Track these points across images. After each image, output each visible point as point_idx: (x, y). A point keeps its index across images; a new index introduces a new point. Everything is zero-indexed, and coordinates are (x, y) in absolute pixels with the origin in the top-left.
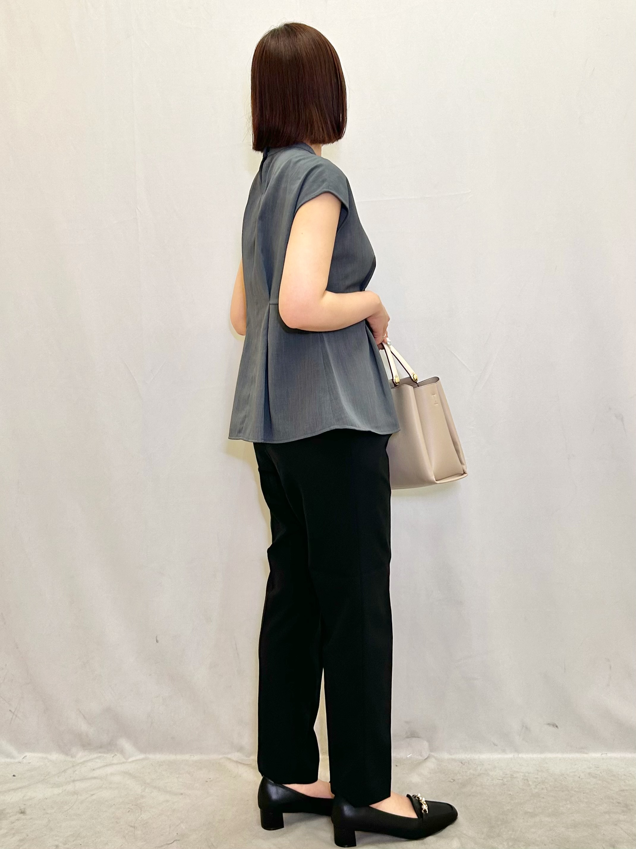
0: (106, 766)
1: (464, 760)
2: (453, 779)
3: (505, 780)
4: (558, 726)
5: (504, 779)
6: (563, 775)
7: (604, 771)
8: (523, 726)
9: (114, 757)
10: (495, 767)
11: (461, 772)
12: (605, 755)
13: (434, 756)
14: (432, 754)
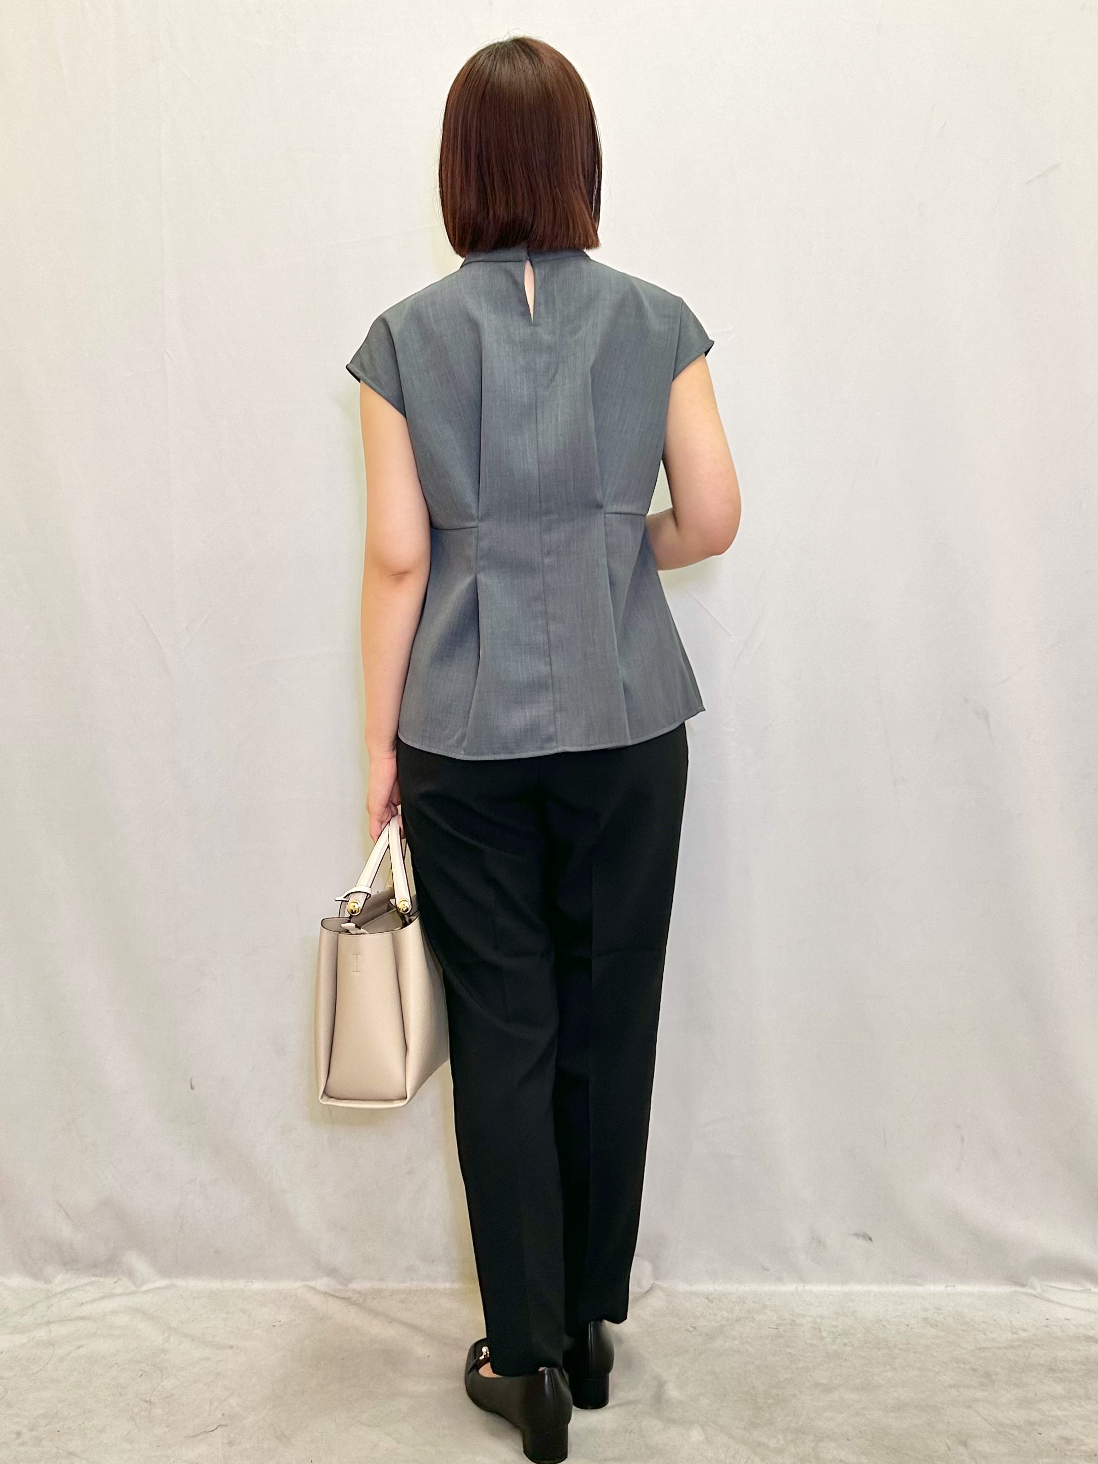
0: (103, 1298)
1: (711, 1294)
2: (692, 1327)
3: (781, 1329)
4: (873, 1239)
5: (778, 1327)
6: (881, 1321)
7: (949, 1316)
8: (813, 1238)
9: (117, 1283)
10: (765, 1307)
11: (708, 1314)
12: (952, 1288)
13: (660, 1288)
14: (657, 1282)
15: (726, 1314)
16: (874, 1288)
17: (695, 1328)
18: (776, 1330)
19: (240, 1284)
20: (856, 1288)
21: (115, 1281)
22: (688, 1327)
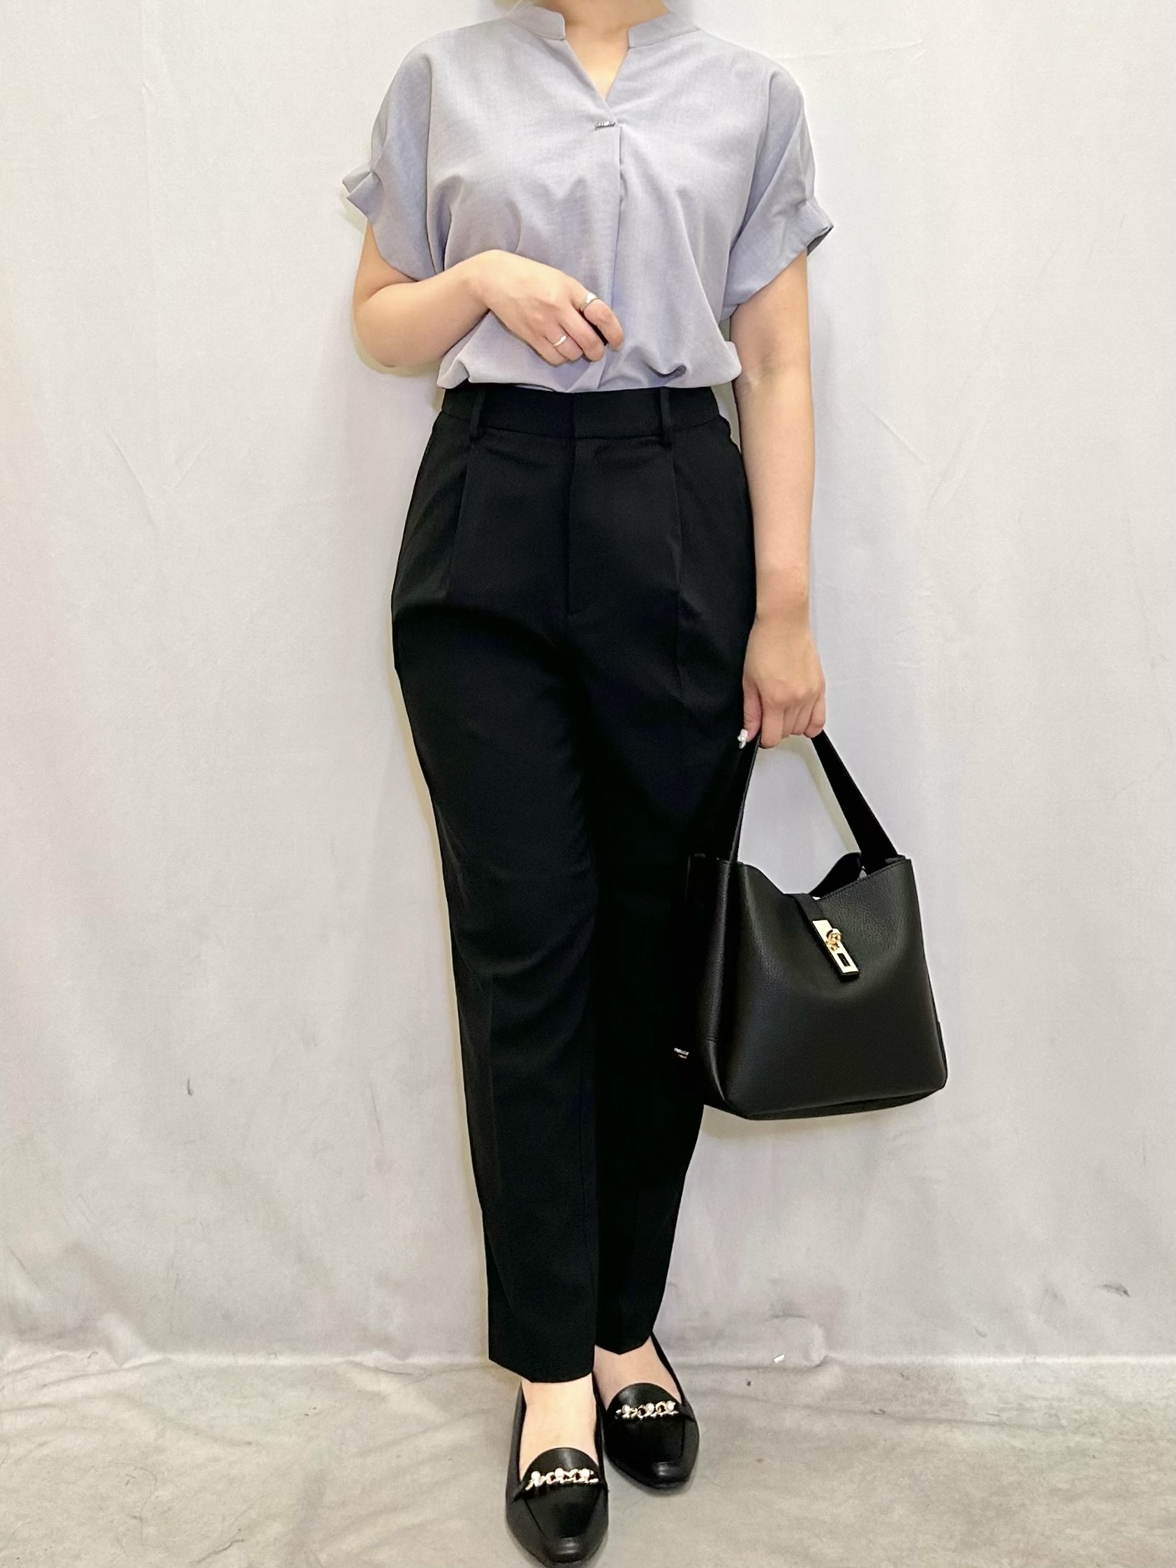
0: (75, 1377)
1: (908, 1368)
3: (1004, 1415)
4: (1130, 1290)
6: (1142, 1403)
8: (1047, 1291)
9: (91, 1358)
10: (981, 1386)
11: (903, 1396)
13: (836, 1361)
14: (832, 1354)
16: (1132, 1360)
18: (998, 1418)
20: (1107, 1359)
21: (89, 1355)
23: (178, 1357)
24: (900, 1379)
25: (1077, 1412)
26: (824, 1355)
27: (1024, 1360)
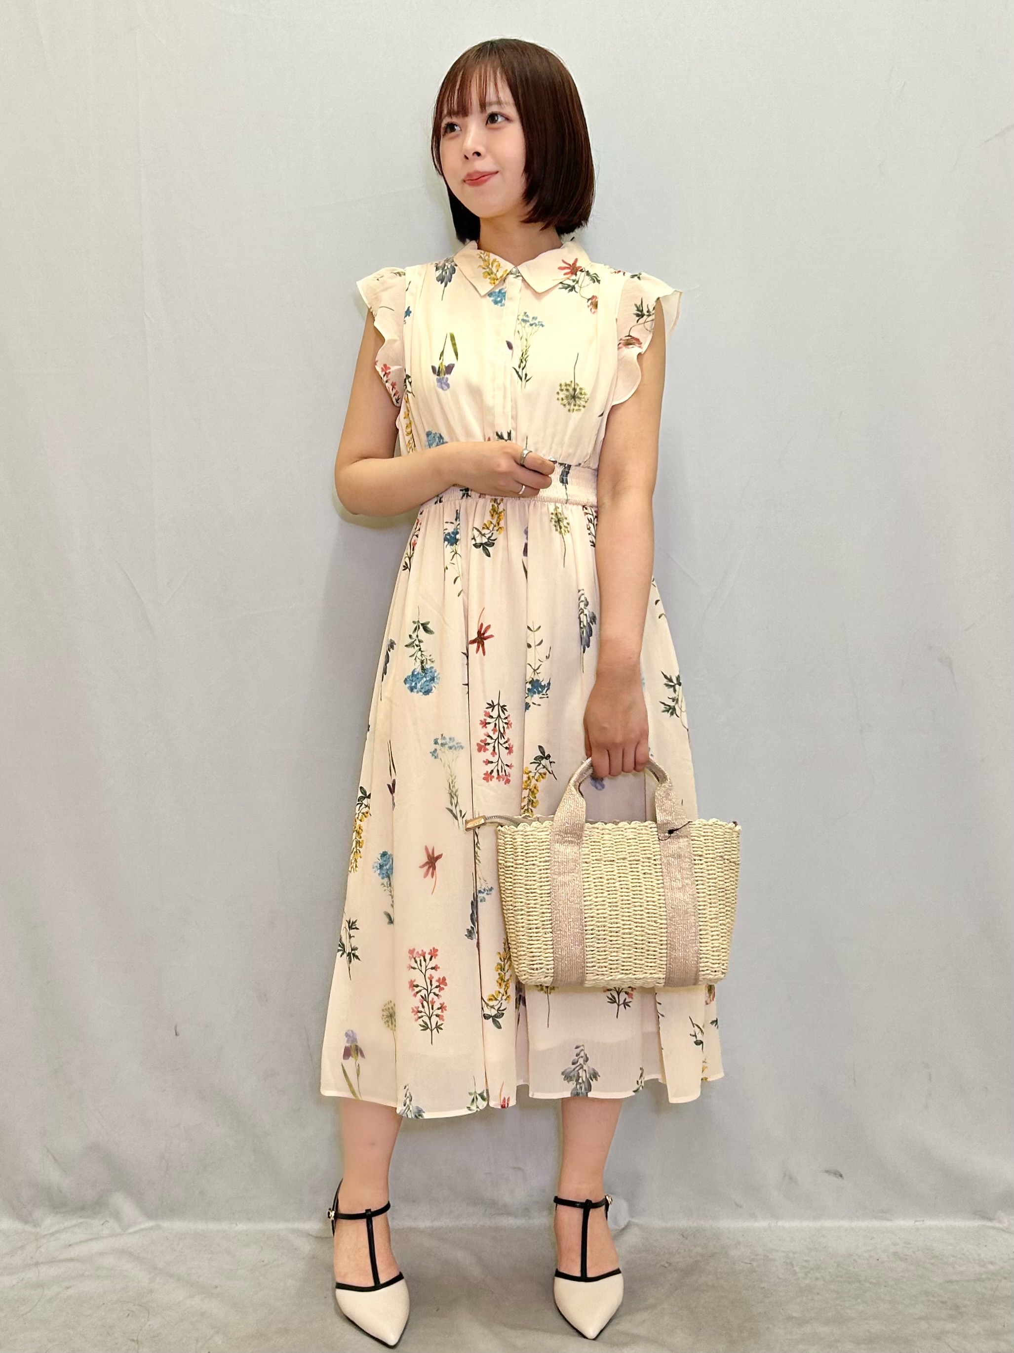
0: (91, 1240)
1: (686, 1231)
2: (668, 1263)
3: (755, 1264)
4: (844, 1175)
5: (752, 1262)
6: (852, 1255)
7: (919, 1250)
8: (785, 1175)
9: (104, 1225)
10: (739, 1243)
11: (682, 1251)
12: (922, 1222)
13: (637, 1225)
14: (633, 1220)
15: (699, 1250)
16: (845, 1224)
17: (670, 1264)
18: (749, 1265)
19: (225, 1226)
20: (828, 1223)
21: (101, 1223)
22: (664, 1263)
23: (165, 1224)
24: (681, 1237)
25: (806, 1261)
26: (627, 1220)
27: (769, 1223)
